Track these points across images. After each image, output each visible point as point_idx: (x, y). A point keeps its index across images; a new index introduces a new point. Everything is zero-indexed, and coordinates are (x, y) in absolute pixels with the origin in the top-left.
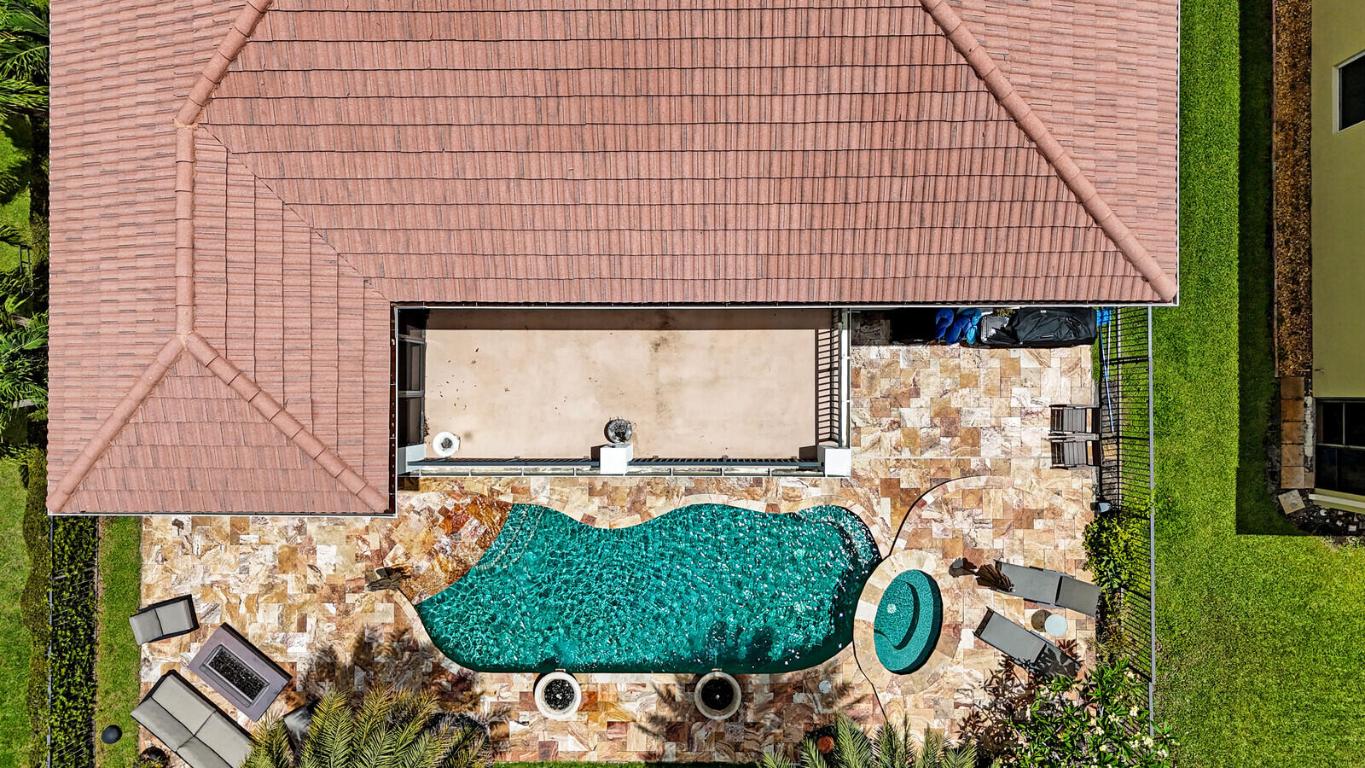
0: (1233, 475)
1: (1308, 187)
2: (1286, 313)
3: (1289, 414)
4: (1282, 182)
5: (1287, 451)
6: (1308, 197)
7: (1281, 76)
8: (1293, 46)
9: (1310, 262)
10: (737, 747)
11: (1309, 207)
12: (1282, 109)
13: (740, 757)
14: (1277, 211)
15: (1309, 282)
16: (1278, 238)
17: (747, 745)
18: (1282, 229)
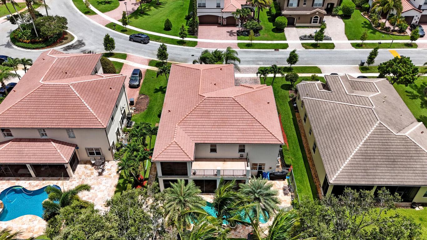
0: (312, 198)
1: (314, 164)
2: (315, 178)
3: (319, 190)
4: (310, 163)
5: (320, 194)
6: (314, 165)
7: (307, 152)
8: (308, 149)
9: (317, 172)
10: (236, 236)
11: (315, 166)
12: (308, 156)
13: (237, 237)
14: (310, 166)
15: (317, 174)
16: (311, 169)
17: (238, 235)
18: (311, 168)
